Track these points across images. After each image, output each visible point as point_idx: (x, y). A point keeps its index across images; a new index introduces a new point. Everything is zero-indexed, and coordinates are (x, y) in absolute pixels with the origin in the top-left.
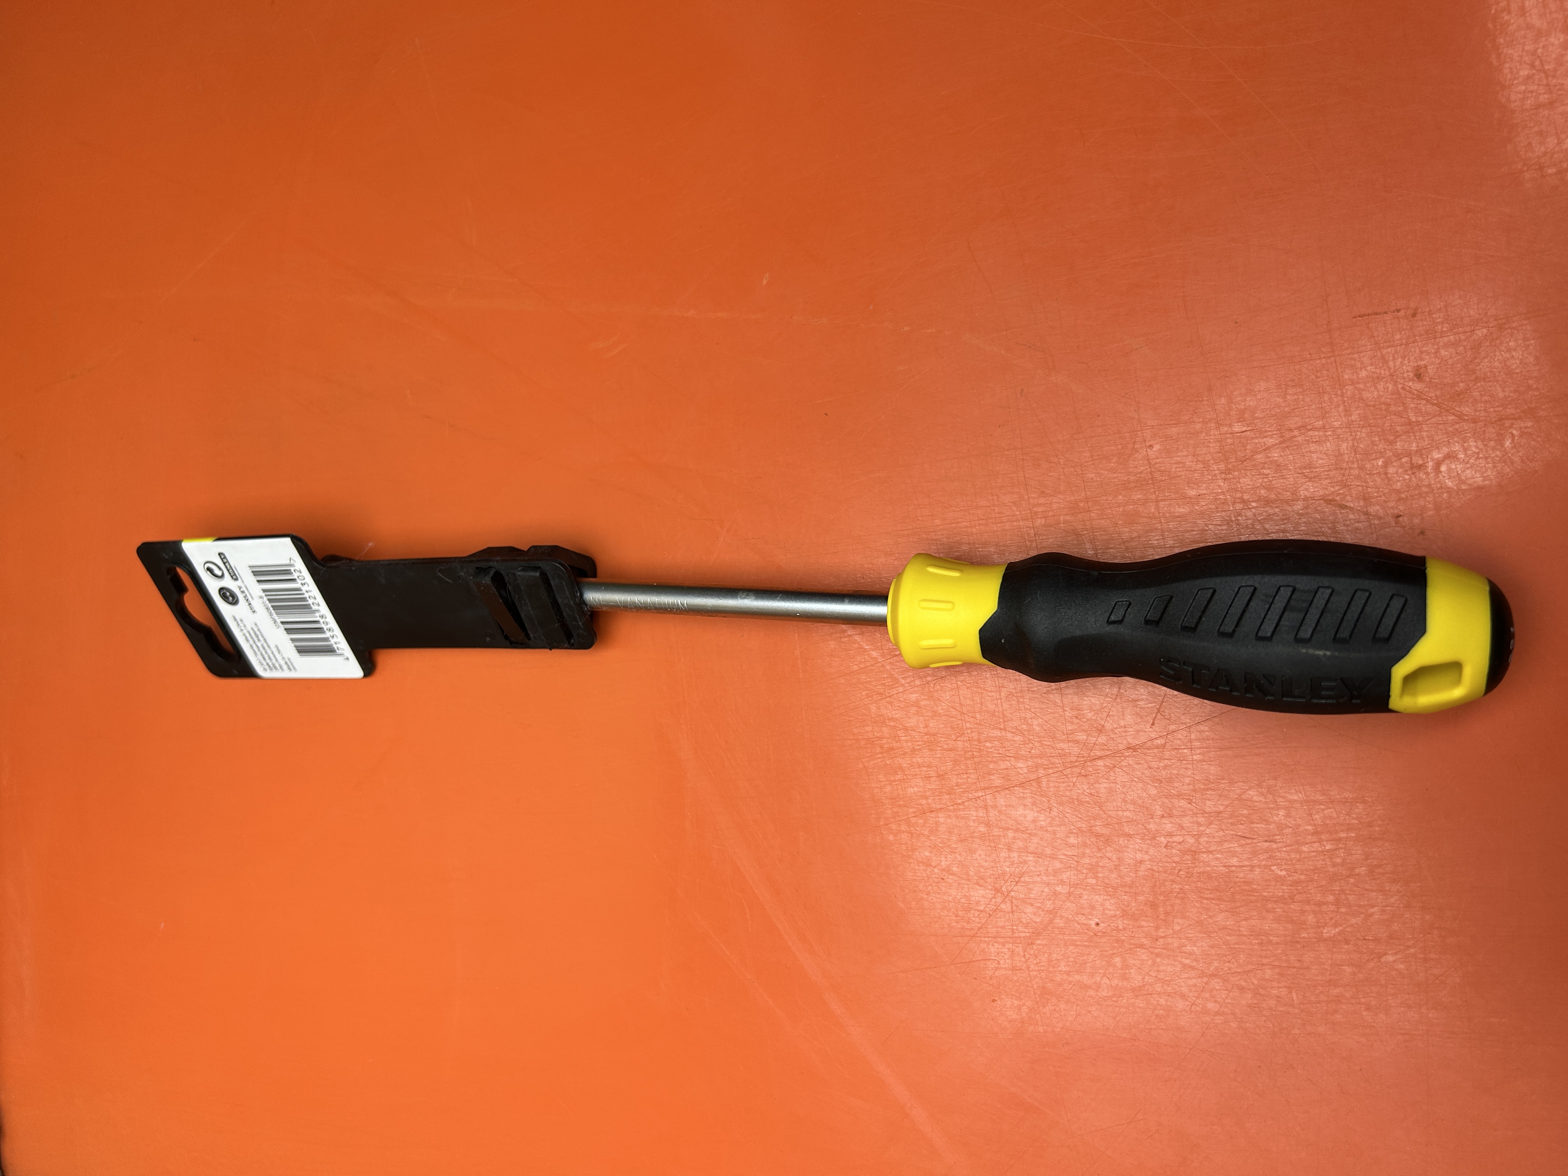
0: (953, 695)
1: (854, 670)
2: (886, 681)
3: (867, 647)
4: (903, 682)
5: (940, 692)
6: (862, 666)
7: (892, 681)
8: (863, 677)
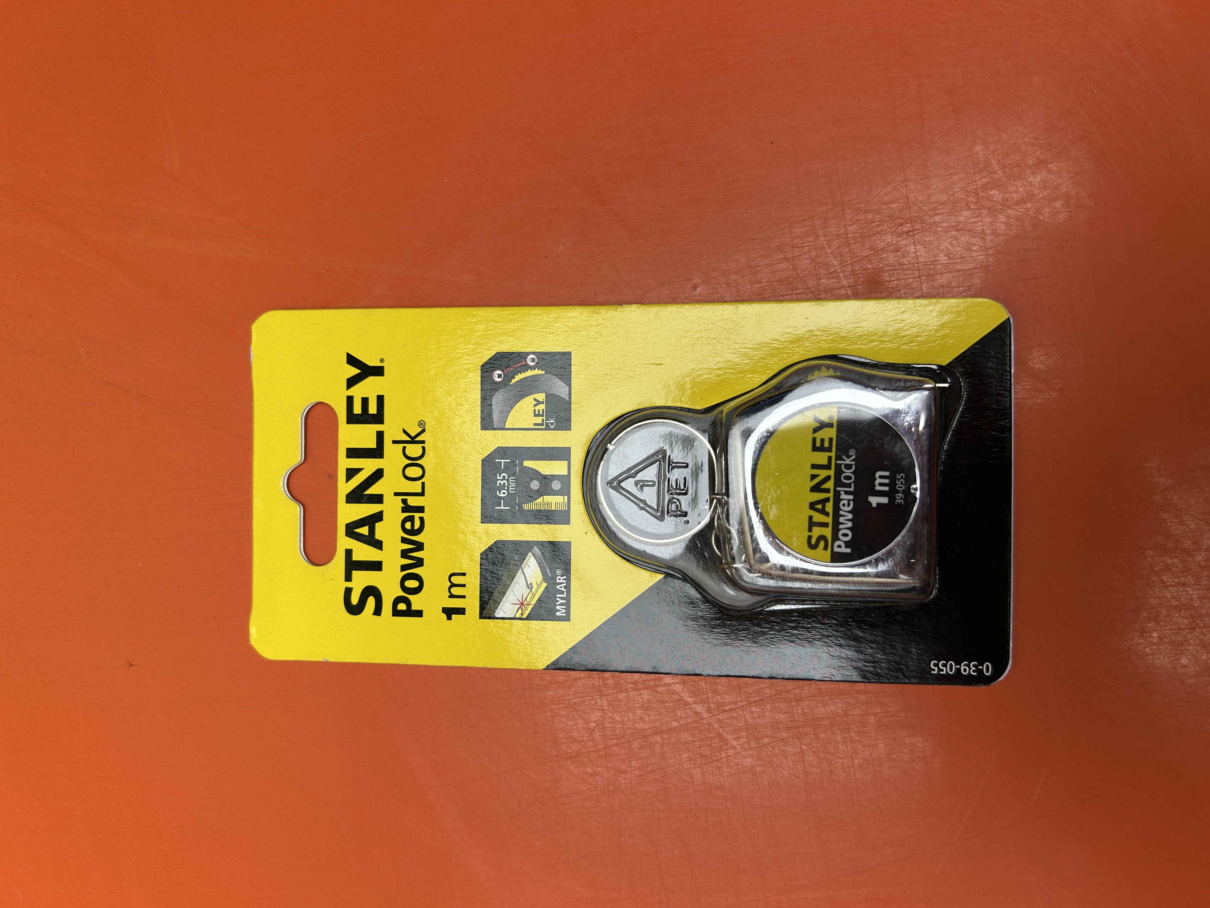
0: (796, 761)
1: (673, 726)
2: (713, 741)
3: (689, 699)
4: (735, 743)
5: (780, 757)
6: (683, 722)
7: (720, 742)
8: (685, 736)
